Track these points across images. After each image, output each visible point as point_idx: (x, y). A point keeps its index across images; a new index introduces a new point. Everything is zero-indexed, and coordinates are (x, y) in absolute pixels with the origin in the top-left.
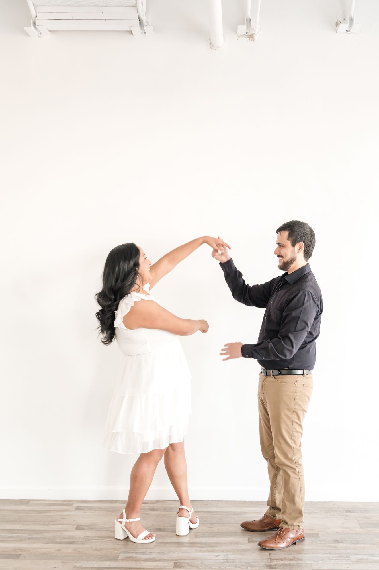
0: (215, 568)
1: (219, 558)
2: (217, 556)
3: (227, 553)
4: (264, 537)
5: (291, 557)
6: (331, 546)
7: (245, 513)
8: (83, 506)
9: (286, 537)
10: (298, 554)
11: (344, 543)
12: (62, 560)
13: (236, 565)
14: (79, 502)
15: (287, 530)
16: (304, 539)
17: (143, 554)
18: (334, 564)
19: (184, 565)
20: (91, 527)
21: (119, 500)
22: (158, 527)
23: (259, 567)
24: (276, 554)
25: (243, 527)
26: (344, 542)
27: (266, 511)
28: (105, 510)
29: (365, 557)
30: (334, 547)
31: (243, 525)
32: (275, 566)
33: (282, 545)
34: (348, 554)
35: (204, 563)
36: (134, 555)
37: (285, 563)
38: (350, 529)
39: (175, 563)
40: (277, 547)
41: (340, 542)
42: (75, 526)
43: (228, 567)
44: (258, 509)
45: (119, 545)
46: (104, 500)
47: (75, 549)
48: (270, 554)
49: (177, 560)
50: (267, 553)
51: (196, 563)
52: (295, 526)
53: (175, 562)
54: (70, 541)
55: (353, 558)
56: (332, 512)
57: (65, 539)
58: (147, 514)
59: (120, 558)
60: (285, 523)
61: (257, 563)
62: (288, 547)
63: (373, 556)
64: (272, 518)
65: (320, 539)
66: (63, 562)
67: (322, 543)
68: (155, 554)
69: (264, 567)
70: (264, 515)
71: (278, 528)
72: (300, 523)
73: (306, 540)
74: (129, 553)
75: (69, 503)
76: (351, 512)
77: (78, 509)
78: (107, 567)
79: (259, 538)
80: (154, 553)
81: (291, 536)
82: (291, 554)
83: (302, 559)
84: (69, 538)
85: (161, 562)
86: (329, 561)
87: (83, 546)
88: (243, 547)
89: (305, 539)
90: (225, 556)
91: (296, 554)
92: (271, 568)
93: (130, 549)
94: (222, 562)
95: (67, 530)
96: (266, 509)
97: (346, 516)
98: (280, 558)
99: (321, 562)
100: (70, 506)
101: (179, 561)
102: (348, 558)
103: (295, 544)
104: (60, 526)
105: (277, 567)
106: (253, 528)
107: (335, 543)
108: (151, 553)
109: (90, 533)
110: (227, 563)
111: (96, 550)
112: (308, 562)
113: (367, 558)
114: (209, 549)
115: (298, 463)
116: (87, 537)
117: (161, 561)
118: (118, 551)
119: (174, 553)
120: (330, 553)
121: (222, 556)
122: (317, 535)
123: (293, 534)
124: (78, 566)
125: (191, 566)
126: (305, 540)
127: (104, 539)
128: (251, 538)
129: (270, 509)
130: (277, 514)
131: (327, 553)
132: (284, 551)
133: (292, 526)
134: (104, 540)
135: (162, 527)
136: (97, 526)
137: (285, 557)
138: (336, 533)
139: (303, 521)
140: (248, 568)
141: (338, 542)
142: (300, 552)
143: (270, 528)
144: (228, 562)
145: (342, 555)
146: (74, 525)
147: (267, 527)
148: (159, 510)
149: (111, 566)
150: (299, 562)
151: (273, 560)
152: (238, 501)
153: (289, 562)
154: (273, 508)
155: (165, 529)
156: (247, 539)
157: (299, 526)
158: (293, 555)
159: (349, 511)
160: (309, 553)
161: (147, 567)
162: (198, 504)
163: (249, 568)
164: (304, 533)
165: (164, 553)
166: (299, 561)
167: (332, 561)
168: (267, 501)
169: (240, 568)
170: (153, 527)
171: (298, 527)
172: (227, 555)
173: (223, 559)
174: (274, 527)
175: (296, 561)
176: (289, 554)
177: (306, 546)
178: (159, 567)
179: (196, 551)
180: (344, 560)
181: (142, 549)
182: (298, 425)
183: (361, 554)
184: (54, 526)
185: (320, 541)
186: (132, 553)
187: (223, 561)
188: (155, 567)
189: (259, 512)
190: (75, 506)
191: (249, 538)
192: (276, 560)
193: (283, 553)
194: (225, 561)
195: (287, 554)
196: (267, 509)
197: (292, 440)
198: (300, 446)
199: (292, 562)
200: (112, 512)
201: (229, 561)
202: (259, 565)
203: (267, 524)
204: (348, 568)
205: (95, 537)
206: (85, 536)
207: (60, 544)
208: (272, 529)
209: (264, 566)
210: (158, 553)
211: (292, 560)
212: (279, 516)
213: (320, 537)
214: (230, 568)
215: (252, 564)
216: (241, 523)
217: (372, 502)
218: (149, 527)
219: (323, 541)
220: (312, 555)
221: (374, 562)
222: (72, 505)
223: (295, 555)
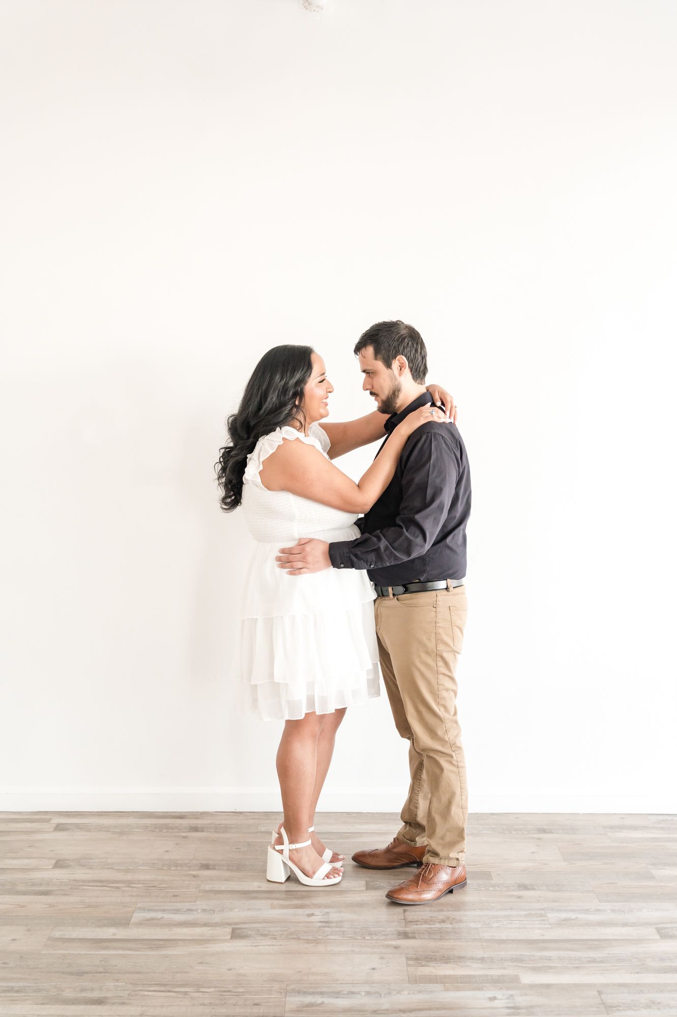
0: (305, 938)
1: (312, 919)
2: (309, 915)
3: (327, 910)
4: (393, 879)
5: (441, 915)
6: (513, 896)
7: (360, 834)
8: (68, 824)
9: (436, 880)
10: (455, 910)
11: (535, 890)
12: (26, 926)
13: (344, 932)
14: (61, 815)
15: (436, 868)
16: (465, 884)
17: (176, 914)
18: (519, 928)
19: (249, 932)
20: (83, 862)
21: (133, 812)
22: (203, 862)
23: (384, 935)
24: (415, 911)
25: (355, 861)
26: (536, 887)
27: (398, 832)
28: (109, 831)
29: (573, 916)
30: (519, 897)
31: (356, 858)
32: (414, 933)
33: (428, 895)
34: (543, 909)
35: (286, 928)
36: (159, 915)
37: (431, 928)
38: (546, 864)
39: (234, 930)
40: (420, 900)
41: (529, 887)
42: (53, 862)
43: (330, 937)
44: (383, 827)
45: (132, 896)
46: (107, 812)
47: (51, 906)
48: (405, 911)
49: (236, 924)
50: (400, 910)
51: (271, 929)
52: (452, 859)
53: (233, 928)
54: (43, 888)
55: (552, 916)
56: (514, 832)
57: (33, 885)
58: (184, 837)
59: (133, 920)
60: (432, 855)
61: (381, 929)
62: (438, 898)
63: (588, 914)
64: (408, 844)
65: (492, 882)
66: (28, 930)
67: (496, 891)
68: (198, 913)
69: (394, 936)
70: (394, 839)
71: (420, 864)
72: (460, 854)
73: (469, 884)
74: (149, 910)
75: (43, 817)
76: (548, 833)
77: (59, 828)
78: (109, 937)
79: (386, 882)
80: (196, 910)
81: (444, 877)
82: (442, 910)
83: (461, 920)
84: (41, 885)
85: (209, 928)
86: (511, 923)
87: (65, 899)
88: (357, 898)
89: (468, 881)
90: (324, 915)
91: (451, 911)
92: (407, 938)
93: (152, 904)
94: (319, 927)
95: (38, 869)
96: (398, 826)
97: (539, 839)
98: (423, 918)
99: (496, 925)
100: (45, 823)
101: (242, 926)
102: (544, 918)
103: (451, 892)
104: (26, 861)
105: (417, 936)
106: (373, 862)
107: (520, 890)
108: (191, 910)
109: (81, 874)
110: (327, 929)
111: (89, 906)
112: (473, 925)
113: (577, 918)
114: (296, 902)
115: (454, 746)
116: (75, 880)
117: (209, 926)
118: (130, 907)
119: (231, 910)
120: (511, 909)
121: (317, 916)
122: (487, 875)
123: (447, 874)
124: (56, 936)
125: (262, 935)
126: (467, 885)
127: (105, 884)
128: (371, 882)
129: (405, 827)
130: (416, 836)
131: (507, 909)
132: (431, 906)
133: (447, 860)
134: (105, 886)
135: (211, 862)
136: (92, 861)
137: (431, 917)
138: (522, 871)
139: (465, 850)
140: (364, 938)
141: (525, 887)
142: (458, 907)
143: (403, 862)
144: (329, 927)
145: (533, 912)
146: (51, 859)
147: (398, 861)
148: (205, 830)
149: (117, 937)
150: (456, 926)
151: (411, 922)
152: (348, 813)
153: (438, 926)
154: (410, 825)
155: (215, 865)
156: (364, 882)
157: (457, 859)
158: (445, 913)
159: (544, 831)
160: (475, 910)
161: (182, 938)
162: (275, 819)
163: (367, 938)
164: (465, 873)
165: (214, 911)
166: (456, 923)
167: (514, 924)
168: (401, 812)
169: (350, 937)
170: (195, 862)
171: (456, 861)
172: (328, 913)
173: (320, 922)
174: (412, 861)
175: (451, 923)
176: (439, 911)
177: (468, 896)
178: (205, 938)
179: (273, 907)
180: (537, 922)
181: (174, 904)
182: (447, 678)
183: (565, 910)
184: (15, 862)
185: (494, 886)
186: (156, 911)
187: (320, 924)
188: (197, 938)
189: (385, 834)
190: (55, 824)
191: (366, 881)
192: (416, 922)
193: (428, 909)
194: (324, 924)
195: (435, 911)
196: (401, 827)
197: (441, 705)
198: (455, 714)
199: (443, 925)
200: (122, 833)
201: (330, 925)
202: (383, 931)
203: (400, 855)
204: (544, 935)
205: (90, 881)
206: (70, 880)
207: (24, 894)
208: (408, 865)
209: (394, 934)
210: (204, 910)
211: (443, 921)
212: (421, 841)
213: (493, 880)
214: (332, 937)
215: (373, 929)
216: (352, 854)
217: (584, 814)
218: (187, 862)
219: (498, 887)
220: (478, 913)
221: (588, 924)
222: (48, 821)
223: (450, 913)
